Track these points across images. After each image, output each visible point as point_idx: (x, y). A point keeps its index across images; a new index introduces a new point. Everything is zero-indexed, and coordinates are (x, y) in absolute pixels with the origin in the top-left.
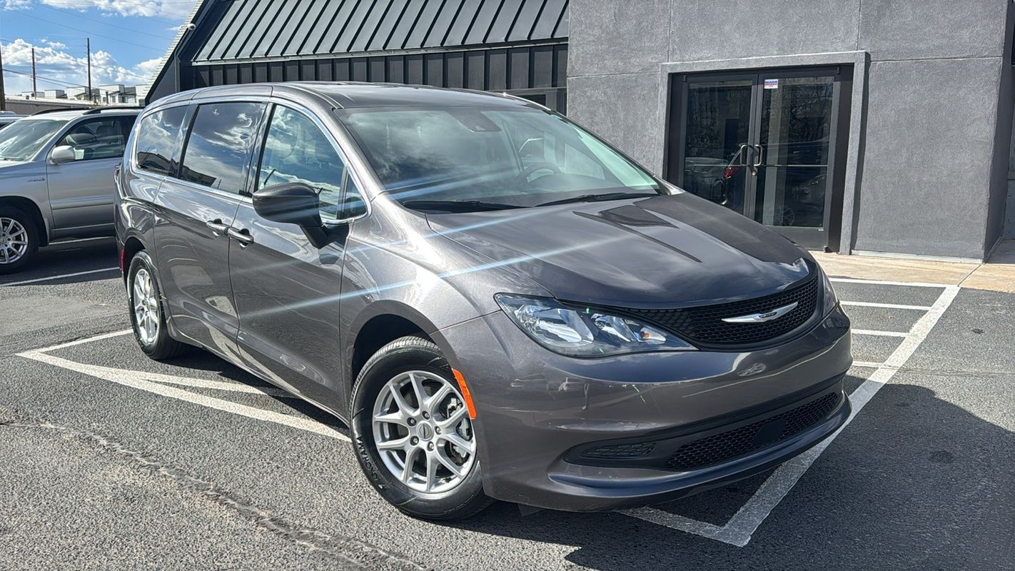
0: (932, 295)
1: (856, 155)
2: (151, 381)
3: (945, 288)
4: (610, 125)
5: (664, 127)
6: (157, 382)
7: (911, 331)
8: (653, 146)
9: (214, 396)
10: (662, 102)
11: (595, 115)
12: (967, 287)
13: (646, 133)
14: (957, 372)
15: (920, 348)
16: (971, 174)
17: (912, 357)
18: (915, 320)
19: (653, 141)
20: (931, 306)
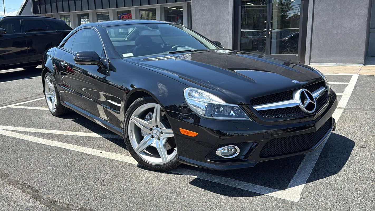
0: (347, 78)
1: (311, 23)
2: (4, 130)
3: (352, 75)
4: (210, 16)
5: (232, 15)
6: (7, 130)
7: (344, 93)
8: (228, 23)
9: (32, 135)
10: (231, 5)
11: (203, 11)
12: (361, 74)
13: (225, 18)
14: (370, 109)
15: (350, 99)
16: (358, 28)
17: (348, 103)
18: (344, 88)
19: (228, 21)
20: (349, 82)
